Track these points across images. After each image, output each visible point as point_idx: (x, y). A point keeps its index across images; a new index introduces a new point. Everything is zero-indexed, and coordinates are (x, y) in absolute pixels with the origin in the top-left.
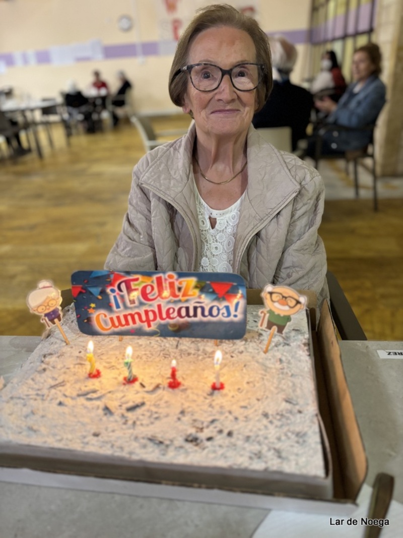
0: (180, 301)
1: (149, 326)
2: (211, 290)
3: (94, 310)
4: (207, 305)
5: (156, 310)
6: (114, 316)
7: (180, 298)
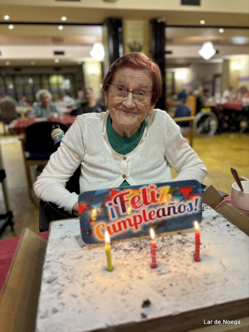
0: (158, 205)
1: (137, 228)
2: (179, 193)
3: (95, 223)
4: (177, 205)
5: (142, 215)
6: (110, 225)
7: (159, 202)
